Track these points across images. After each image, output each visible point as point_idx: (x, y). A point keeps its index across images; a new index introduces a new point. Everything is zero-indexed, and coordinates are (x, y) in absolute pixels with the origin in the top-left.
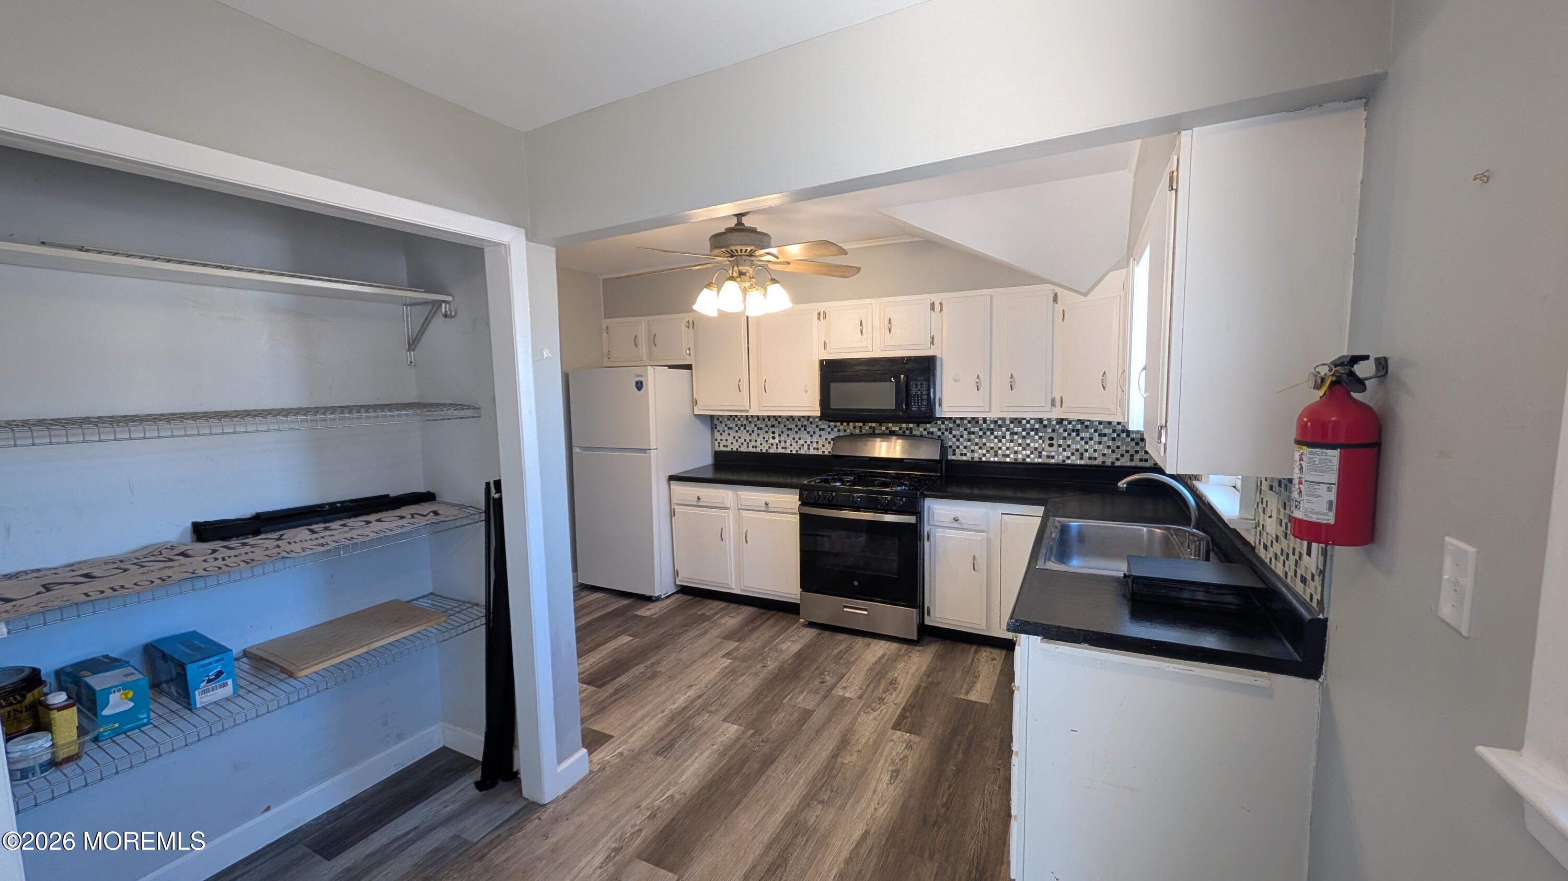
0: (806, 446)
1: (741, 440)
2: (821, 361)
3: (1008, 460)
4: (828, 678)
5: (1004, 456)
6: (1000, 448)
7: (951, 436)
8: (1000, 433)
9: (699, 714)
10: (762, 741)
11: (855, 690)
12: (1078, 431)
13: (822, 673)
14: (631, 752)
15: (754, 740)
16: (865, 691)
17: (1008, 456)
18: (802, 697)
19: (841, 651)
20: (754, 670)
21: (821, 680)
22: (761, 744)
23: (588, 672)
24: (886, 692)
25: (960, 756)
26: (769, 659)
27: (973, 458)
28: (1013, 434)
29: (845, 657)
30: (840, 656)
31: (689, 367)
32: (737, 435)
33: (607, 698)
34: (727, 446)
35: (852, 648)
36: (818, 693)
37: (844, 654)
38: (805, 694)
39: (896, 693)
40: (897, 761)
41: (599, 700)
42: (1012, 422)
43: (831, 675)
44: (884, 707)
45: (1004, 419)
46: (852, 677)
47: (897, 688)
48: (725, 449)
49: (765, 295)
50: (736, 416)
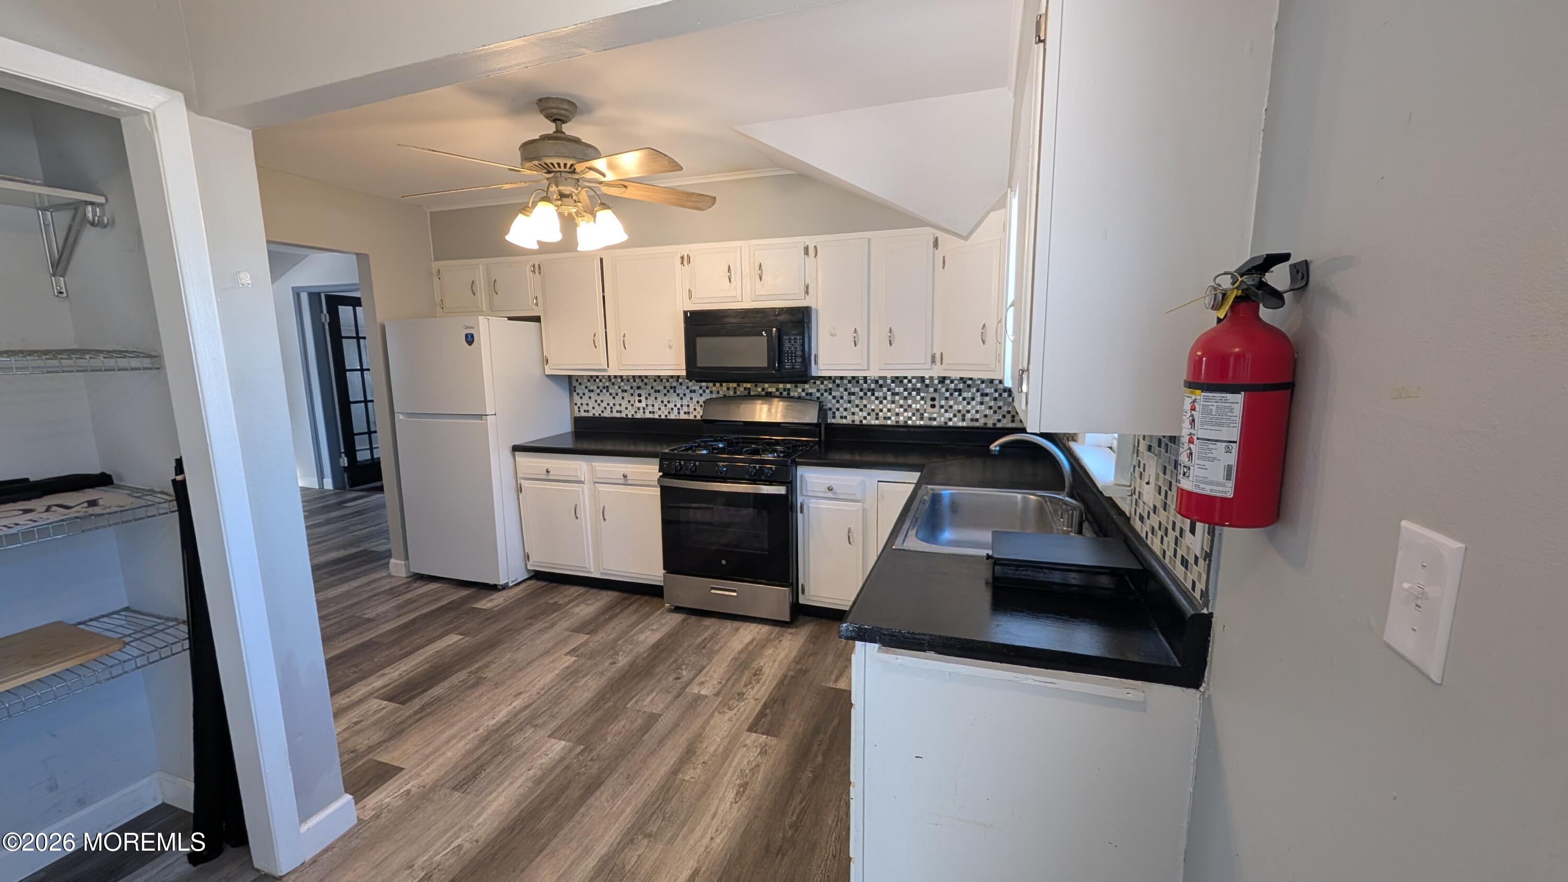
0: (676, 410)
1: (604, 405)
2: (685, 313)
3: (889, 422)
4: (684, 673)
5: (885, 418)
6: (881, 410)
7: (830, 397)
8: (881, 394)
9: (521, 730)
10: (592, 760)
11: (714, 685)
12: (960, 391)
13: (679, 667)
14: (422, 789)
15: (582, 758)
16: (724, 686)
17: (889, 418)
18: (650, 698)
19: (705, 639)
20: (600, 669)
21: (676, 676)
22: (589, 763)
23: (393, 685)
24: (747, 685)
25: (820, 759)
26: (621, 653)
27: (853, 421)
28: (894, 394)
29: (708, 645)
30: (703, 645)
31: (537, 319)
32: (599, 399)
33: (410, 717)
34: (588, 411)
35: (718, 635)
36: (670, 692)
37: (708, 643)
38: (655, 694)
39: (759, 685)
40: (747, 771)
41: (398, 720)
42: (893, 382)
43: (689, 668)
44: (743, 703)
45: (884, 378)
46: (712, 670)
47: (761, 679)
48: (586, 414)
49: (595, 221)
50: (597, 377)
